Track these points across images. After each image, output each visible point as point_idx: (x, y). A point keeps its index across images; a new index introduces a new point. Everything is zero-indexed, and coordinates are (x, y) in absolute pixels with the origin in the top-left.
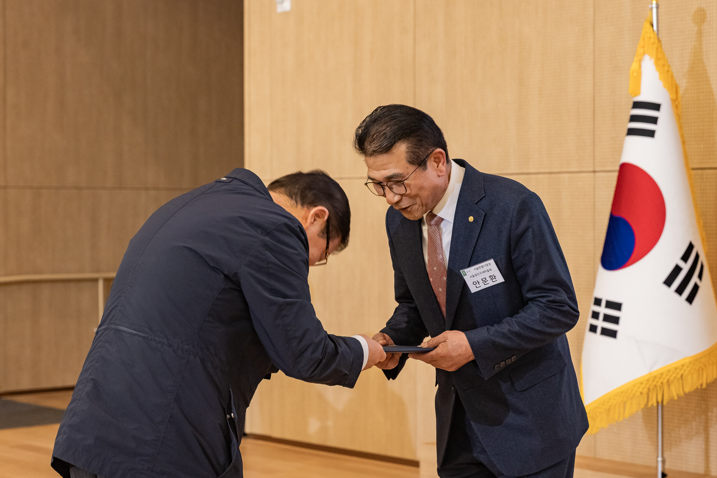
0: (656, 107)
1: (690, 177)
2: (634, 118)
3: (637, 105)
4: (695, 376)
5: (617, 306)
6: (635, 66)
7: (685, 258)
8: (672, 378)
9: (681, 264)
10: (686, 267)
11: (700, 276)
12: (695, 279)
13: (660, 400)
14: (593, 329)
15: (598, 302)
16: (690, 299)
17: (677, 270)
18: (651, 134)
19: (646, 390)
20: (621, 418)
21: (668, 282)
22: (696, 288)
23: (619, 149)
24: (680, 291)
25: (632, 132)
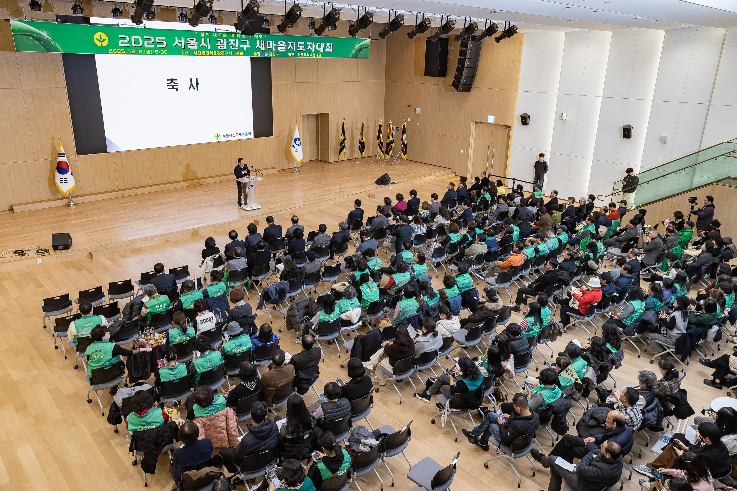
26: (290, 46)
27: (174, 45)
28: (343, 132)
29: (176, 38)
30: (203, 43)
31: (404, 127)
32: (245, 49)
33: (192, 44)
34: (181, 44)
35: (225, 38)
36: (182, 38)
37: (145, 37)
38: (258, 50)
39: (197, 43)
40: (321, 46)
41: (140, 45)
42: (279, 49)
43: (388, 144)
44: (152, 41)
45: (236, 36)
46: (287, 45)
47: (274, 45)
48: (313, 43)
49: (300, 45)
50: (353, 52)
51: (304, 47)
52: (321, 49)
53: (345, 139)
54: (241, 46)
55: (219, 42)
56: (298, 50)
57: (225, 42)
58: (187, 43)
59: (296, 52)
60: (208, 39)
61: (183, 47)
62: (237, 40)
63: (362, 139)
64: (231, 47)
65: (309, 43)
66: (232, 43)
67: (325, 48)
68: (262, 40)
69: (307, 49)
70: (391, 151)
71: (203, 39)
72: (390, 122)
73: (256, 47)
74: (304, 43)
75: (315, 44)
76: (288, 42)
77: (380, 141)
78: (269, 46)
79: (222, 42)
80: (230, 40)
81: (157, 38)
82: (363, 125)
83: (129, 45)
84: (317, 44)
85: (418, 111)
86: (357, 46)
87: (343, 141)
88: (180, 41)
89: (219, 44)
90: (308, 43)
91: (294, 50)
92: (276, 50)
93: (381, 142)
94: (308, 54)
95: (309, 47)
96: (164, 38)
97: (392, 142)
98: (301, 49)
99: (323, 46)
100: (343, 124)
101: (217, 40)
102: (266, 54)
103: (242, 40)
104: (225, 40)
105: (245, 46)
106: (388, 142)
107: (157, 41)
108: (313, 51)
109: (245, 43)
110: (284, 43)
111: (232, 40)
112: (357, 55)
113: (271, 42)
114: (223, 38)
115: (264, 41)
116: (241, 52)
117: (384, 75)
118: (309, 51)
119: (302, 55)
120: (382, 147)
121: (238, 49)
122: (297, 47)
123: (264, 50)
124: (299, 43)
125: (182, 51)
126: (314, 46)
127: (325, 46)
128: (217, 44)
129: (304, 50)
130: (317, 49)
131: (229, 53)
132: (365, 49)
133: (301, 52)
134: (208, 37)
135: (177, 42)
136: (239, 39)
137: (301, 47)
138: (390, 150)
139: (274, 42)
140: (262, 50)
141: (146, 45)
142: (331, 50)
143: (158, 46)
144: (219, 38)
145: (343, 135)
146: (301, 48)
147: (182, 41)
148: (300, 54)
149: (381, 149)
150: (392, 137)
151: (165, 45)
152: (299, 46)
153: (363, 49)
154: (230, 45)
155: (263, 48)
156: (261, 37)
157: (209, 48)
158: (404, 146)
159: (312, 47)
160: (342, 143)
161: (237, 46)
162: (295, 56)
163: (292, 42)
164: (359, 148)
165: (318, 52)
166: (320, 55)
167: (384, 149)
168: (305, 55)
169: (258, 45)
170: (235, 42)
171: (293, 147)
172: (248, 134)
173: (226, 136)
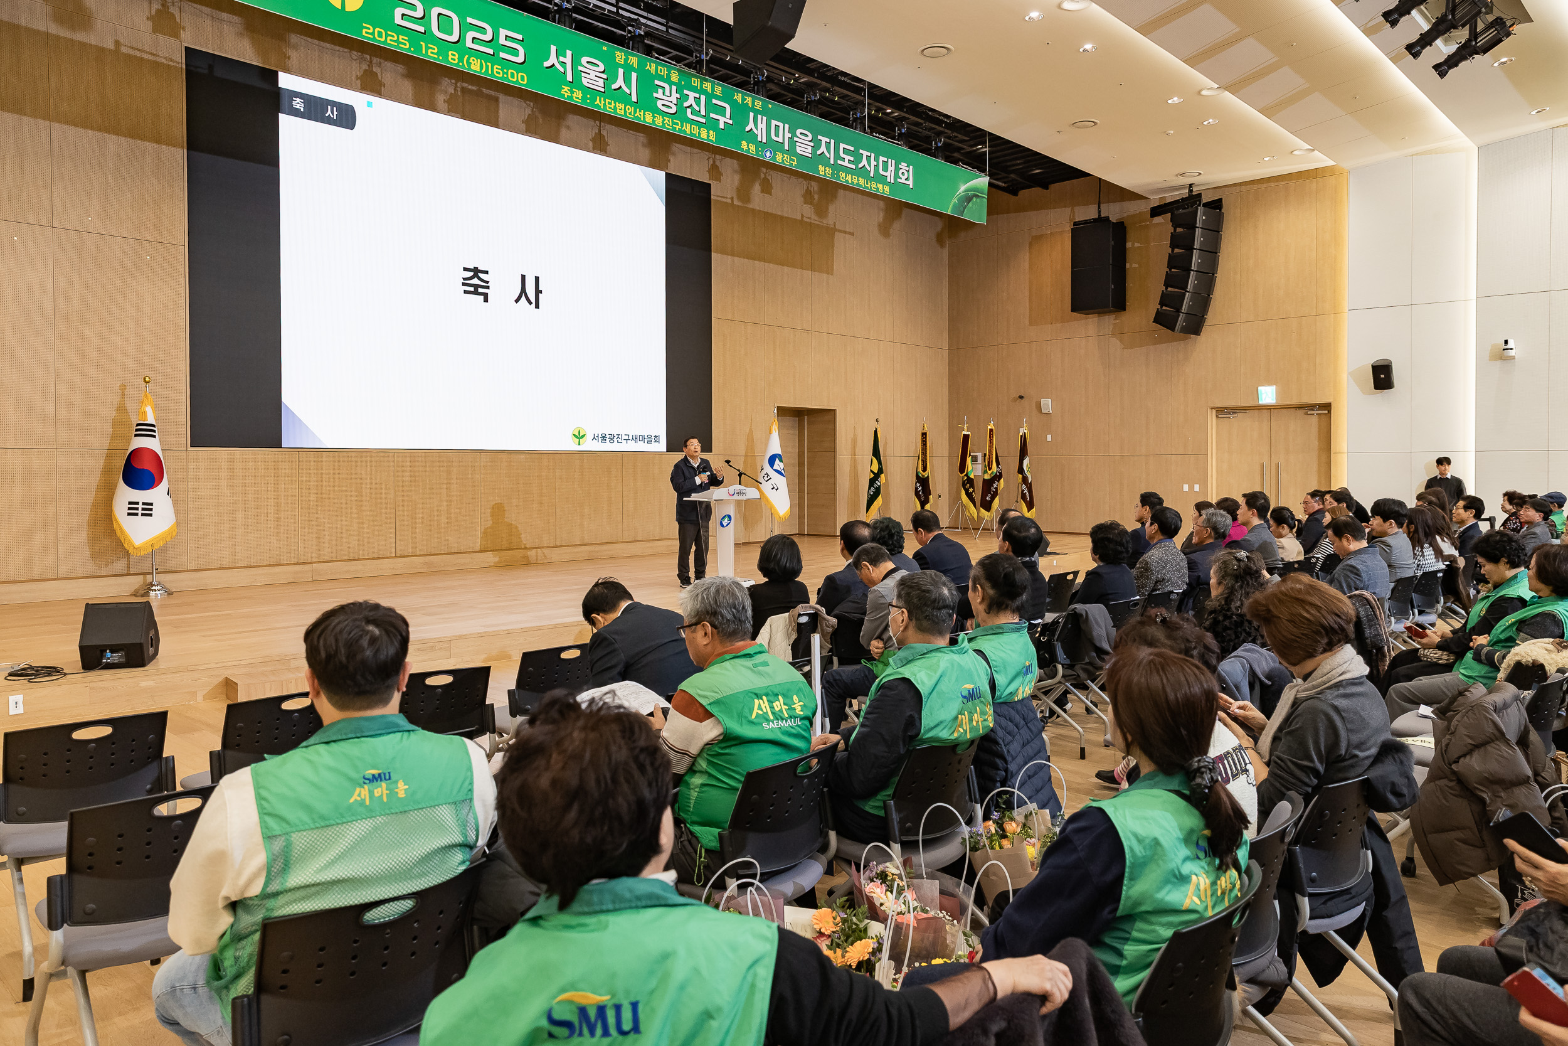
0: (154, 426)
2: (138, 430)
6: (139, 409)
19: (163, 536)
25: (139, 435)
26: (823, 148)
27: (547, 64)
28: (876, 453)
29: (553, 48)
30: (620, 82)
31: (1023, 438)
32: (722, 126)
33: (592, 76)
34: (565, 68)
35: (674, 83)
36: (569, 53)
37: (470, 20)
38: (751, 136)
39: (605, 76)
40: (890, 168)
41: (454, 38)
42: (798, 150)
43: (988, 484)
44: (488, 37)
45: (701, 87)
46: (817, 144)
47: (788, 135)
48: (873, 155)
49: (845, 151)
50: (955, 200)
51: (852, 159)
52: (889, 175)
53: (881, 471)
54: (712, 115)
55: (660, 91)
56: (839, 162)
57: (675, 96)
58: (580, 68)
59: (836, 168)
60: (634, 75)
61: (569, 78)
62: (703, 98)
63: (925, 469)
64: (689, 111)
65: (865, 153)
66: (691, 101)
67: (896, 176)
68: (763, 113)
69: (860, 166)
70: (997, 500)
71: (621, 71)
72: (989, 427)
73: (747, 129)
74: (852, 149)
75: (877, 160)
76: (820, 137)
77: (967, 475)
78: (777, 135)
79: (667, 93)
80: (686, 92)
81: (503, 32)
82: (924, 435)
83: (422, 29)
84: (882, 159)
85: (1048, 404)
86: (963, 188)
87: (876, 476)
88: (562, 59)
89: (659, 94)
90: (861, 151)
91: (832, 162)
92: (792, 151)
93: (968, 477)
94: (861, 181)
95: (864, 162)
96: (520, 37)
97: (998, 477)
98: (846, 164)
99: (893, 168)
100: (876, 432)
101: (657, 82)
102: (768, 154)
103: (714, 101)
104: (674, 88)
105: (722, 120)
106: (987, 477)
107: (502, 41)
108: (872, 175)
109: (721, 111)
110: (810, 138)
111: (692, 95)
112: (962, 209)
113: (781, 125)
114: (671, 83)
115: (764, 118)
116: (711, 132)
117: (946, 335)
118: (862, 172)
119: (849, 178)
120: (971, 490)
121: (703, 121)
122: (837, 156)
123: (764, 141)
124: (842, 146)
125: (566, 88)
126: (873, 163)
127: (897, 169)
128: (655, 95)
129: (853, 167)
130: (882, 172)
131: (682, 126)
132: (978, 200)
133: (847, 170)
134: (635, 70)
135: (553, 60)
136: (710, 96)
137: (847, 158)
138: (993, 498)
139: (787, 126)
140: (759, 139)
141: (469, 44)
142: (910, 182)
143: (502, 55)
144: (661, 78)
145: (875, 461)
146: (846, 160)
147: (568, 60)
148: (843, 175)
149: (969, 495)
150: (998, 464)
151: (520, 59)
152: (842, 154)
153: (974, 199)
154: (686, 104)
155: (762, 137)
156: (758, 104)
157: (634, 99)
158: (1027, 487)
159: (870, 164)
160: (872, 482)
161: (703, 113)
162: (833, 174)
163: (828, 140)
164: (917, 493)
165: (882, 179)
166: (887, 189)
167: (977, 496)
168: (855, 181)
169: (751, 125)
170: (697, 100)
171: (766, 479)
172: (653, 440)
173: (600, 440)
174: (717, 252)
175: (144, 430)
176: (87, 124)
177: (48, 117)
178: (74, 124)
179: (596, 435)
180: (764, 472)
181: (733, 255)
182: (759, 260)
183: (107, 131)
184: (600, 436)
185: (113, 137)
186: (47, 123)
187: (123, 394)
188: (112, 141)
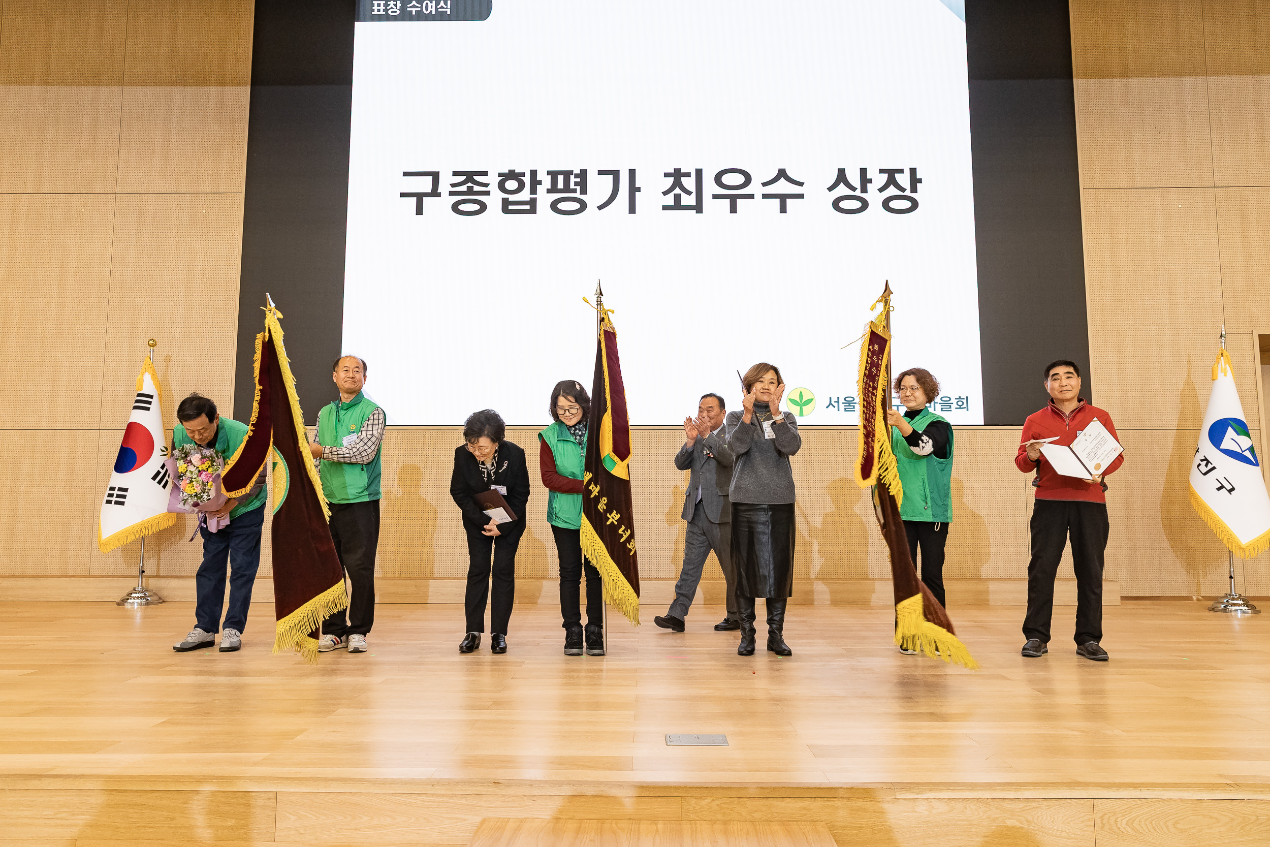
0: (151, 397)
1: (165, 432)
2: (137, 401)
3: (139, 395)
4: (165, 523)
5: (126, 490)
6: (140, 377)
7: (163, 467)
8: (154, 523)
9: (161, 470)
10: (163, 472)
11: (169, 477)
12: (166, 477)
13: (147, 533)
14: (109, 502)
15: (112, 489)
16: (164, 487)
17: (159, 473)
18: (148, 409)
19: (140, 529)
20: (125, 543)
21: (154, 478)
22: (167, 482)
23: (129, 414)
24: (159, 482)
25: (135, 408)
171: (1204, 469)
172: (954, 406)
173: (842, 407)
174: (1086, 76)
175: (143, 402)
176: (156, 81)
177: (122, 83)
178: (144, 84)
179: (834, 399)
180: (1200, 456)
181: (1125, 74)
182: (1194, 74)
183: (174, 84)
184: (842, 400)
185: (179, 89)
186: (121, 88)
187: (167, 367)
188: (179, 94)
